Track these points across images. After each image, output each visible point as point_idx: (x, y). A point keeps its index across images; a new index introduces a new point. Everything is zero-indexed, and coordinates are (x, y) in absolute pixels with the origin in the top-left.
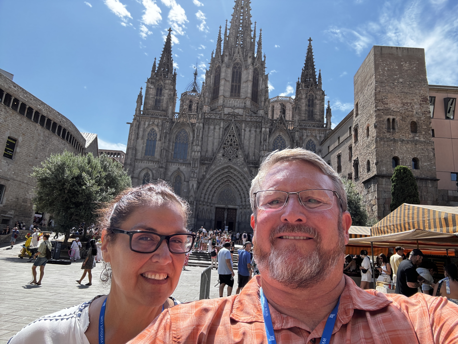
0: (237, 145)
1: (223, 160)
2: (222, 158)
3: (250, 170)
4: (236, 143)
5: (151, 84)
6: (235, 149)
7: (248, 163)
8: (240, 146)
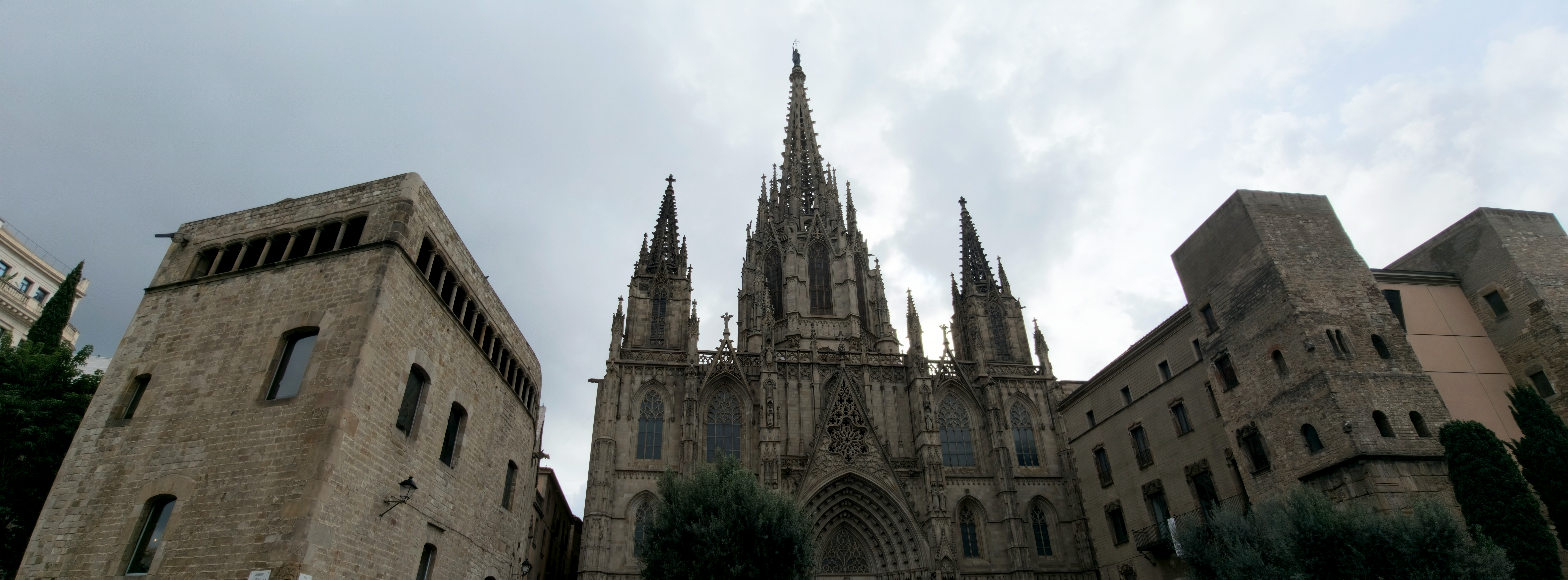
0: (860, 422)
1: (834, 461)
2: (829, 457)
3: (900, 482)
4: (857, 418)
5: (641, 289)
6: (858, 432)
7: (895, 464)
8: (868, 422)
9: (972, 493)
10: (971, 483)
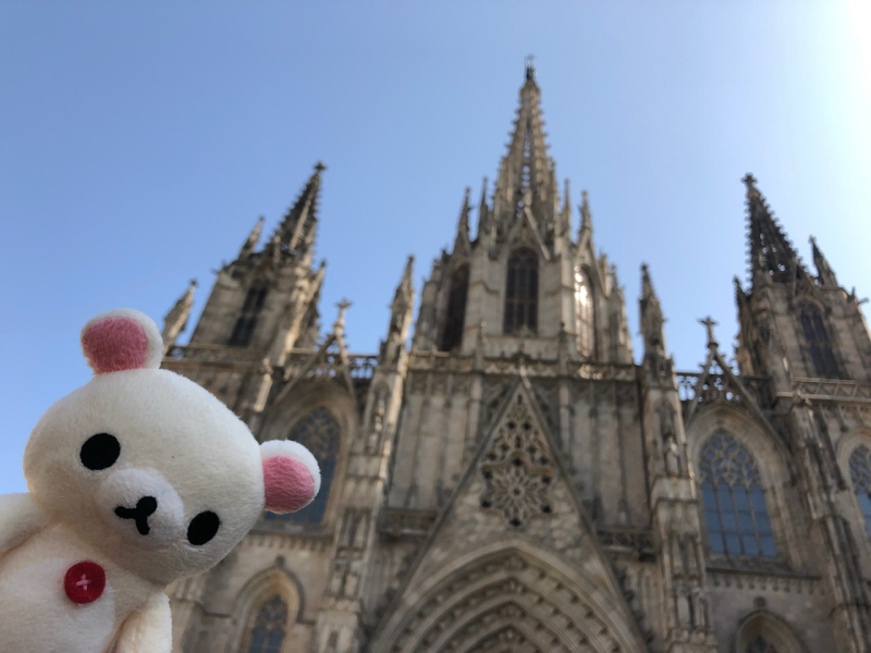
0: (544, 461)
1: (487, 523)
2: (479, 516)
3: (615, 570)
4: (538, 455)
7: (605, 537)
8: (559, 463)
9: (773, 606)
10: (770, 587)
